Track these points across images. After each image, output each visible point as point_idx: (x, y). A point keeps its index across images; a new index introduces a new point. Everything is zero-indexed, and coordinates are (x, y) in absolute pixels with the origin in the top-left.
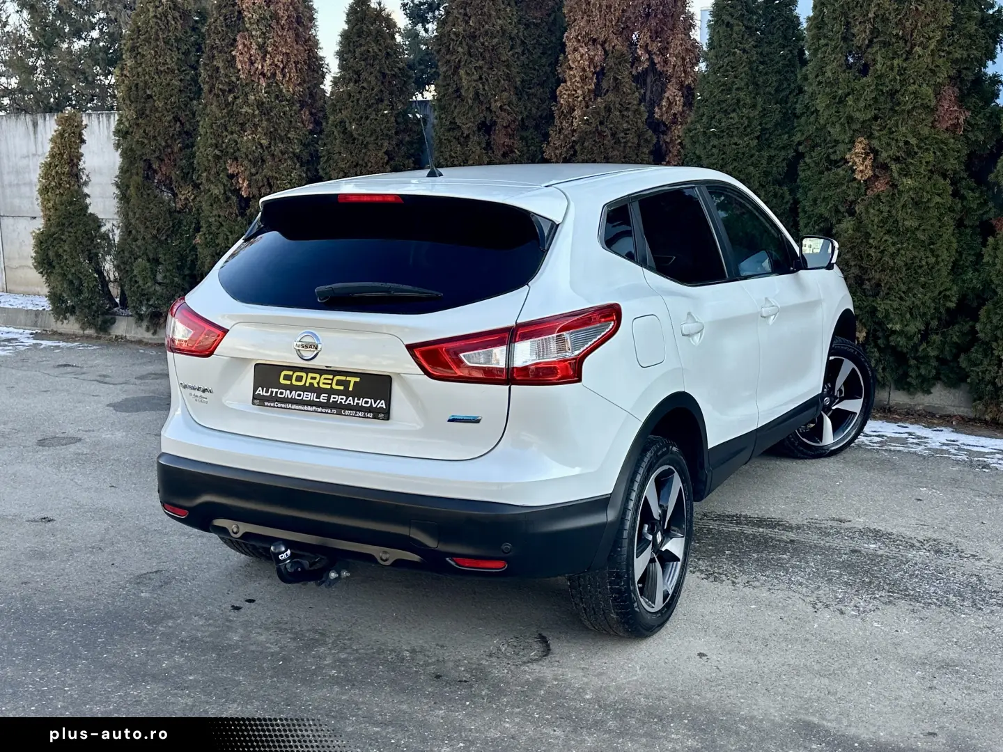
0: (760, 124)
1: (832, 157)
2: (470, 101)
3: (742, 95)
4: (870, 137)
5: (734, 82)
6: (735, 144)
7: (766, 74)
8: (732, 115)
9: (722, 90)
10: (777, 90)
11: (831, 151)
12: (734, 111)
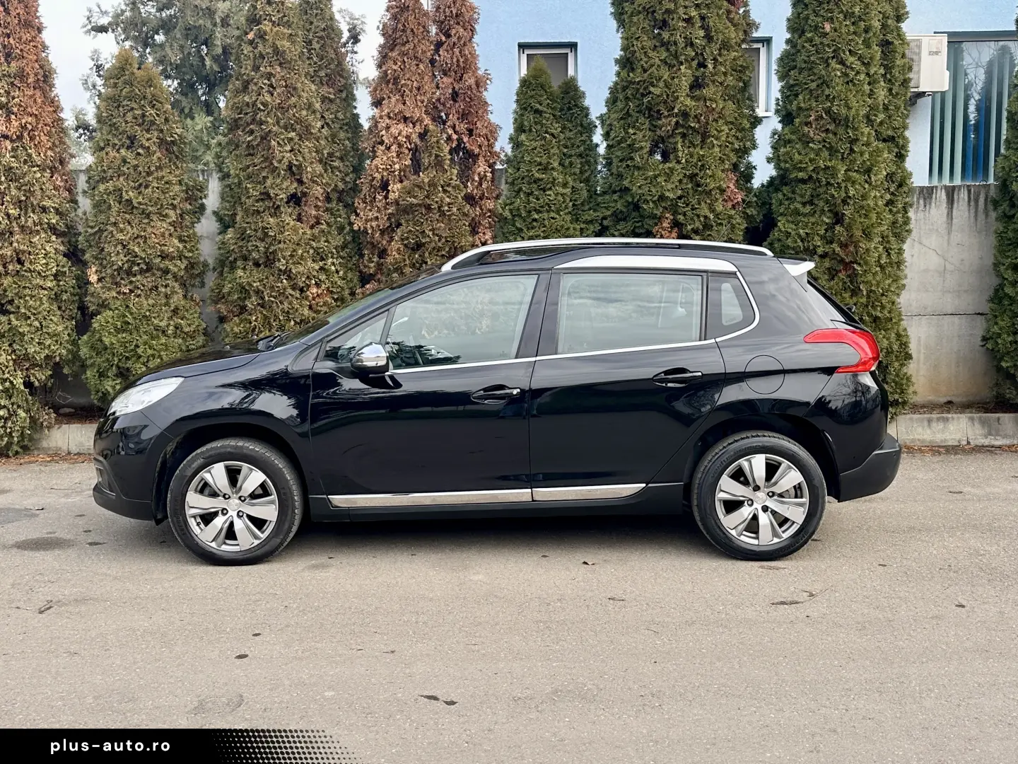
0: (571, 201)
1: (637, 230)
2: (282, 172)
3: (555, 174)
4: (675, 213)
5: (548, 162)
6: (553, 218)
7: (571, 156)
8: (548, 193)
9: (539, 169)
10: (581, 172)
11: (637, 225)
12: (550, 189)
